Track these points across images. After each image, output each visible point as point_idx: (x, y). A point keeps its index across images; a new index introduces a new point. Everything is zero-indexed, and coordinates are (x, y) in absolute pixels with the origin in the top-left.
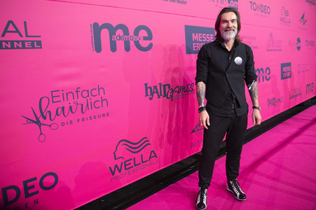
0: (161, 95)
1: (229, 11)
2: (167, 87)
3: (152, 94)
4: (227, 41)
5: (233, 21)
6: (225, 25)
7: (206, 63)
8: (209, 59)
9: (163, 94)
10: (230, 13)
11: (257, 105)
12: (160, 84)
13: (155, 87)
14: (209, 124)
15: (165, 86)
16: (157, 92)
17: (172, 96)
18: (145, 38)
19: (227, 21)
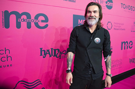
0: (52, 55)
1: (93, 5)
2: (57, 51)
3: (45, 54)
4: (91, 26)
5: (95, 12)
6: (89, 14)
7: (75, 39)
8: (77, 37)
9: (53, 54)
10: (94, 6)
11: (109, 73)
12: (52, 49)
13: (48, 51)
14: (72, 82)
15: (55, 50)
16: (49, 53)
17: (60, 56)
18: (42, 21)
19: (90, 12)
